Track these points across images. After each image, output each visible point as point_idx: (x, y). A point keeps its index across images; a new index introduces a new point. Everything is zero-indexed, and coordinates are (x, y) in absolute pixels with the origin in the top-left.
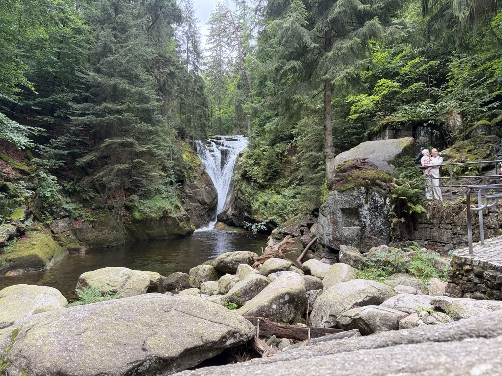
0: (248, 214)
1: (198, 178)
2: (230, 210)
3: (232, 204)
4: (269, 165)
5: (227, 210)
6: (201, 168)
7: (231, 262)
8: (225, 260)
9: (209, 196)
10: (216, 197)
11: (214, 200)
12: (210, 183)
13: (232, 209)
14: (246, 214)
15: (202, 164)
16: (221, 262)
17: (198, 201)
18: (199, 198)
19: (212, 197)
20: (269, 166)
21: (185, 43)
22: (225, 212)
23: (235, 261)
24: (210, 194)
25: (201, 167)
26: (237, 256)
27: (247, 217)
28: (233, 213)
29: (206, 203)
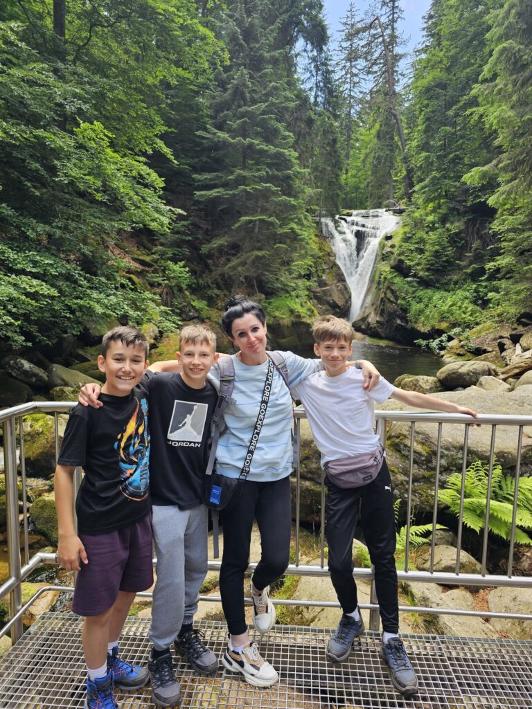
0: (402, 322)
1: (327, 271)
2: (372, 315)
3: (375, 307)
4: (437, 252)
5: (367, 316)
6: (331, 258)
7: (468, 374)
8: (460, 371)
9: (341, 296)
10: (350, 297)
11: (347, 302)
12: (341, 278)
13: (376, 314)
14: (399, 322)
15: (332, 252)
16: (453, 373)
17: (328, 303)
18: (328, 299)
19: (345, 298)
20: (437, 254)
21: (313, 75)
22: (364, 319)
23: (473, 373)
24: (343, 294)
25: (331, 256)
26: (475, 366)
27: (399, 325)
28: (378, 319)
29: (338, 306)
